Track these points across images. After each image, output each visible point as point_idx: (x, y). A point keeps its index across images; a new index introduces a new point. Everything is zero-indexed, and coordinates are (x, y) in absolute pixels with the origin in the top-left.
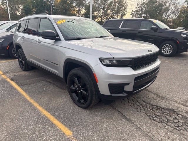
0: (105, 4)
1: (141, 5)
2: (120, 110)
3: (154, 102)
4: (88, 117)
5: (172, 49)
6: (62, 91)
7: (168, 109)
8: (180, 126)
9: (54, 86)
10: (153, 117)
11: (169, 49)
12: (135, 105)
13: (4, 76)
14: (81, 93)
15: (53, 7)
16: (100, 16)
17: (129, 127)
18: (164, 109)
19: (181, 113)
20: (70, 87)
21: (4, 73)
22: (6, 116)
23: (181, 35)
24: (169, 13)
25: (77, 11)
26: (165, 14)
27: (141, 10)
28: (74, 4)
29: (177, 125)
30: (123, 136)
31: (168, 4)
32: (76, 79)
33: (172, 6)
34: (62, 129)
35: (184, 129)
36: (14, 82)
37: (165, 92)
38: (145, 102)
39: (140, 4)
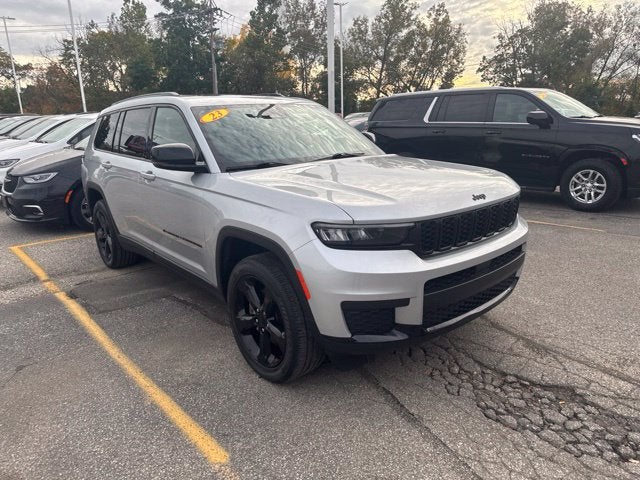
0: (388, 41)
1: (511, 38)
2: (392, 388)
3: (509, 365)
4: (285, 411)
5: (605, 185)
6: (220, 327)
7: (557, 386)
8: (583, 439)
9: (197, 312)
10: (497, 413)
11: (594, 187)
12: (447, 374)
13: (50, 286)
14: (268, 333)
15: (218, 60)
16: (372, 84)
17: (412, 441)
18: (541, 386)
19: (598, 401)
20: (236, 314)
21: (53, 276)
22: (41, 405)
23: (634, 136)
24: (613, 59)
25: (296, 69)
26: (600, 62)
27: (515, 55)
28: (287, 49)
29: (572, 438)
30: (387, 469)
31: (607, 31)
32: (253, 290)
33: (623, 36)
34: (200, 443)
35: (594, 450)
36: (78, 302)
37: (555, 330)
38: (481, 364)
39: (510, 34)
